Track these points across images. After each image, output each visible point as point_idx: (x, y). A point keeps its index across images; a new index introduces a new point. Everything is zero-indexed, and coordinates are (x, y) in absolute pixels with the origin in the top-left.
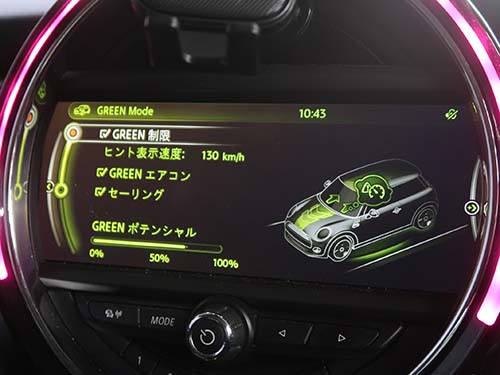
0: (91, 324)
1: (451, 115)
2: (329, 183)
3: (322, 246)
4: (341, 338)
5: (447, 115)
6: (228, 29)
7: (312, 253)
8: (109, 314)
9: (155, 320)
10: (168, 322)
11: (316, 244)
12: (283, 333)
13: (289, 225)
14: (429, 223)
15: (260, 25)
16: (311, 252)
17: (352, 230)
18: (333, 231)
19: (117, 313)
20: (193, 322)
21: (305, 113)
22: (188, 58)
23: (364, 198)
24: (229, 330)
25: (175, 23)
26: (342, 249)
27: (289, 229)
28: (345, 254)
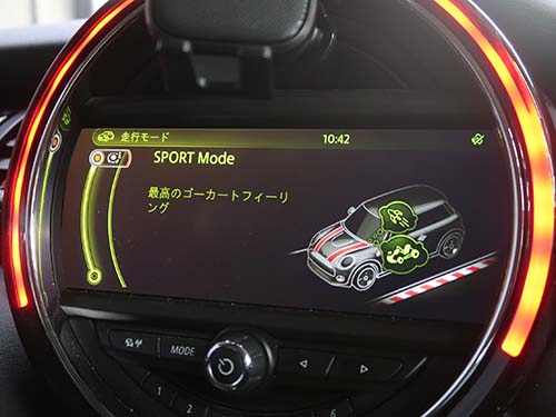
0: (111, 353)
1: (477, 140)
2: (352, 210)
3: (346, 274)
4: (364, 369)
5: (473, 140)
6: (240, 52)
7: (336, 281)
8: (129, 343)
9: (175, 350)
10: (187, 351)
11: (339, 273)
12: (304, 364)
13: (313, 253)
14: (455, 251)
15: (273, 49)
16: (334, 280)
17: (376, 258)
18: (357, 259)
19: (137, 342)
20: (211, 351)
21: (329, 139)
22: (202, 82)
23: (389, 225)
24: (248, 360)
25: (187, 47)
26: (366, 278)
27: (311, 257)
28: (369, 283)
